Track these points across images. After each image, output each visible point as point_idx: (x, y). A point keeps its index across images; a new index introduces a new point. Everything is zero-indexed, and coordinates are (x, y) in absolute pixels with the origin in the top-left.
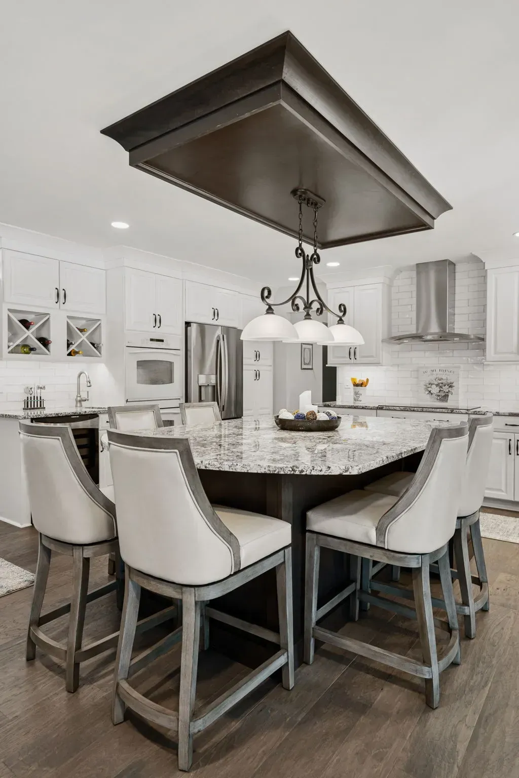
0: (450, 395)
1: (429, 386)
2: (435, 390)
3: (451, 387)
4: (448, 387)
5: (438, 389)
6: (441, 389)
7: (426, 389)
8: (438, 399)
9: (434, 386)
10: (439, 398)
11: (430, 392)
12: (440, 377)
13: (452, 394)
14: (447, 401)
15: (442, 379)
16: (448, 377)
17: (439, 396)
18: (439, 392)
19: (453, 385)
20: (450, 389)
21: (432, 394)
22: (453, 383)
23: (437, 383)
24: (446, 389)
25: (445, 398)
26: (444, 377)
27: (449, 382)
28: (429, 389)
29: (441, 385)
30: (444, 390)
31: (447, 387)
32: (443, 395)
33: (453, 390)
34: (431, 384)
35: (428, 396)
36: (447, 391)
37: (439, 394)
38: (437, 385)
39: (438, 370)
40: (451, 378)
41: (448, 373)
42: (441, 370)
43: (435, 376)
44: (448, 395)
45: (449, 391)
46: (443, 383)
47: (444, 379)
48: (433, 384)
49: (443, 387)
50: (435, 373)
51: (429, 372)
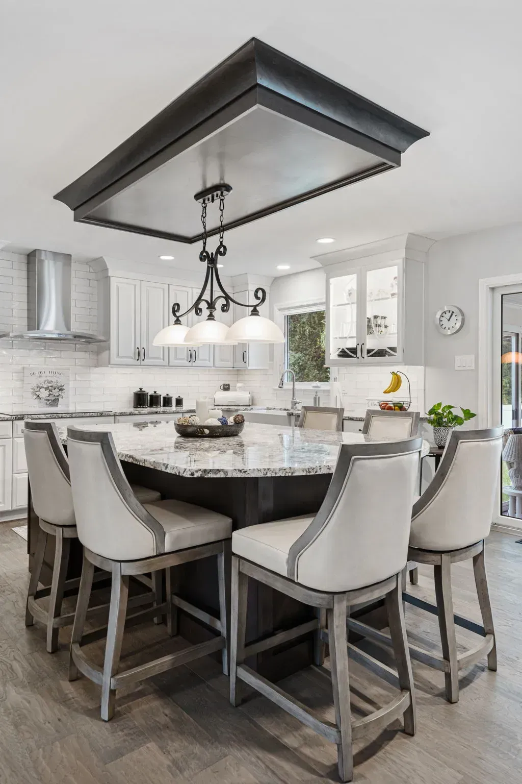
0: (60, 399)
1: (38, 389)
2: (44, 394)
3: (61, 390)
4: (59, 390)
5: (47, 393)
6: (51, 393)
7: (34, 393)
8: (47, 404)
9: (43, 390)
10: (48, 403)
11: (38, 396)
12: (50, 379)
13: (62, 398)
14: (57, 406)
15: (52, 381)
16: (58, 379)
17: (48, 400)
18: (49, 396)
19: (64, 388)
20: (60, 393)
21: (40, 399)
22: (63, 386)
23: (46, 386)
24: (56, 392)
25: (55, 402)
26: (54, 380)
27: (59, 384)
28: (38, 393)
29: (50, 388)
30: (54, 394)
31: (57, 390)
32: (53, 399)
33: (63, 394)
34: (40, 388)
35: (37, 401)
37: (48, 398)
38: (46, 389)
39: (47, 373)
40: (61, 381)
41: (58, 375)
42: (51, 372)
43: (43, 379)
44: (58, 399)
45: (59, 395)
46: (52, 387)
47: (53, 381)
48: (42, 387)
49: (53, 391)
50: (43, 375)
51: (37, 374)
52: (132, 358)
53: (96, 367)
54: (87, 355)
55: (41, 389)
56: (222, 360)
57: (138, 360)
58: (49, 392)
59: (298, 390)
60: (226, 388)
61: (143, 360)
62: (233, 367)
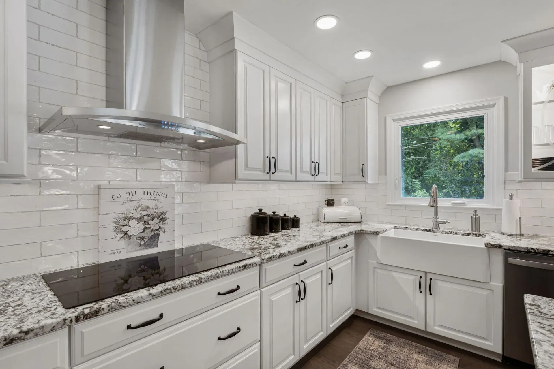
0: (161, 234)
1: (125, 222)
2: (136, 228)
3: (162, 220)
4: (159, 221)
5: (141, 226)
6: (147, 226)
7: (119, 230)
8: (141, 245)
9: (133, 223)
10: (142, 243)
11: (126, 233)
12: (145, 203)
13: (164, 233)
14: (156, 246)
15: (148, 208)
16: (158, 203)
17: (143, 238)
18: (143, 232)
19: (167, 216)
20: (161, 224)
21: (130, 237)
22: (165, 214)
23: (139, 216)
24: (154, 224)
25: (154, 239)
26: (151, 204)
27: (160, 211)
28: (125, 229)
29: (146, 218)
30: (152, 227)
31: (156, 220)
32: (150, 236)
33: (166, 226)
34: (129, 219)
35: (123, 244)
36: (158, 228)
37: (143, 235)
38: (139, 220)
39: (140, 193)
40: (163, 206)
41: (158, 197)
42: (146, 193)
43: (135, 204)
44: (158, 235)
45: (160, 227)
46: (148, 216)
47: (151, 207)
48: (132, 218)
49: (150, 222)
50: (134, 197)
51: (124, 196)
52: (261, 171)
53: (208, 183)
54: (197, 166)
55: (130, 222)
56: (335, 174)
57: (268, 173)
58: (143, 224)
59: (441, 207)
60: (330, 203)
61: (273, 173)
62: (343, 182)
